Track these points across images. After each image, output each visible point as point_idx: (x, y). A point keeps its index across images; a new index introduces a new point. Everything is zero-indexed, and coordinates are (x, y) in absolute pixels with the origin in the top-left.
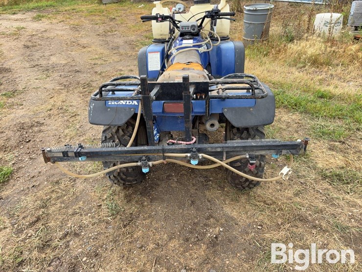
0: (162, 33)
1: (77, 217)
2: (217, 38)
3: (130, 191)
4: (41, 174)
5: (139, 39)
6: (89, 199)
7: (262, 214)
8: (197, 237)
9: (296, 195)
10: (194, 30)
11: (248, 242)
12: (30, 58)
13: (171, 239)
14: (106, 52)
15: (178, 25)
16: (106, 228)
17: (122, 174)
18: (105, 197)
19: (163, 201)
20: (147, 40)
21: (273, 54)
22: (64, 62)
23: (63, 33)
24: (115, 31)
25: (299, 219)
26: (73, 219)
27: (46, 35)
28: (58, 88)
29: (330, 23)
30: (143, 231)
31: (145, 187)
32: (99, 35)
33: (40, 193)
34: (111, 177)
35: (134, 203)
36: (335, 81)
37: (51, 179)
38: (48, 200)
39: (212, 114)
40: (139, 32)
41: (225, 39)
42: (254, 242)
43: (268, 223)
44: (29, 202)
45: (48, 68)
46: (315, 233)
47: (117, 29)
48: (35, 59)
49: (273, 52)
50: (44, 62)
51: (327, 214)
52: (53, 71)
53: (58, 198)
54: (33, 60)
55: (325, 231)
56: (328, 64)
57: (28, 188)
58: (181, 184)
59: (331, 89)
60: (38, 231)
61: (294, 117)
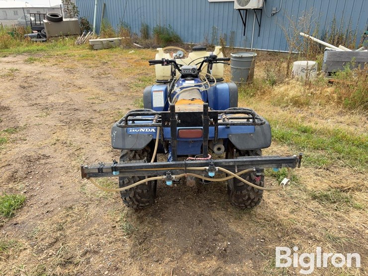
0: (164, 75)
1: (94, 237)
2: (213, 79)
3: (142, 213)
4: (54, 201)
5: (132, 81)
6: (104, 221)
7: (264, 230)
8: (208, 250)
9: (292, 212)
10: (194, 72)
11: (254, 253)
12: (27, 98)
13: (184, 253)
14: (102, 93)
15: (180, 68)
16: (123, 245)
17: (137, 195)
18: (119, 219)
19: (173, 221)
20: (140, 82)
21: (258, 95)
22: (62, 101)
23: (57, 75)
24: (109, 74)
25: (296, 232)
26: (90, 239)
27: (41, 76)
28: (60, 124)
29: (307, 70)
30: (157, 247)
31: (154, 210)
32: (93, 77)
33: (55, 218)
34: (127, 199)
35: (146, 223)
36: (315, 119)
37: (64, 205)
38: (64, 223)
39: (219, 139)
40: (132, 75)
41: (220, 80)
42: (259, 253)
43: (270, 236)
44: (46, 225)
45: (47, 107)
46: (311, 243)
47: (110, 71)
48: (33, 99)
49: (259, 94)
50: (43, 102)
51: (320, 228)
52: (52, 110)
53: (73, 221)
54: (31, 99)
55: (319, 241)
56: (307, 104)
57: (43, 213)
58: (188, 206)
59: (312, 124)
60: (58, 250)
61: (282, 148)
